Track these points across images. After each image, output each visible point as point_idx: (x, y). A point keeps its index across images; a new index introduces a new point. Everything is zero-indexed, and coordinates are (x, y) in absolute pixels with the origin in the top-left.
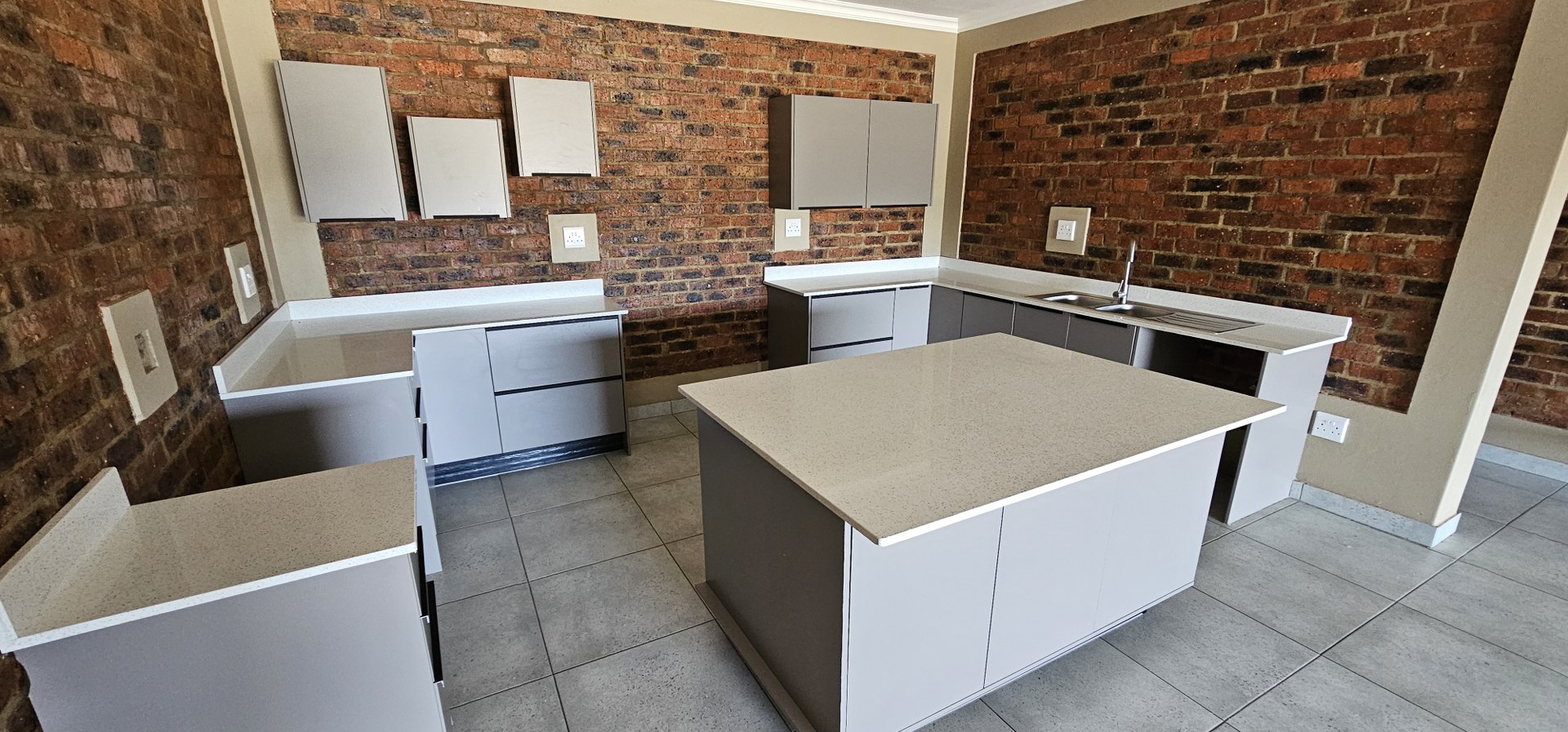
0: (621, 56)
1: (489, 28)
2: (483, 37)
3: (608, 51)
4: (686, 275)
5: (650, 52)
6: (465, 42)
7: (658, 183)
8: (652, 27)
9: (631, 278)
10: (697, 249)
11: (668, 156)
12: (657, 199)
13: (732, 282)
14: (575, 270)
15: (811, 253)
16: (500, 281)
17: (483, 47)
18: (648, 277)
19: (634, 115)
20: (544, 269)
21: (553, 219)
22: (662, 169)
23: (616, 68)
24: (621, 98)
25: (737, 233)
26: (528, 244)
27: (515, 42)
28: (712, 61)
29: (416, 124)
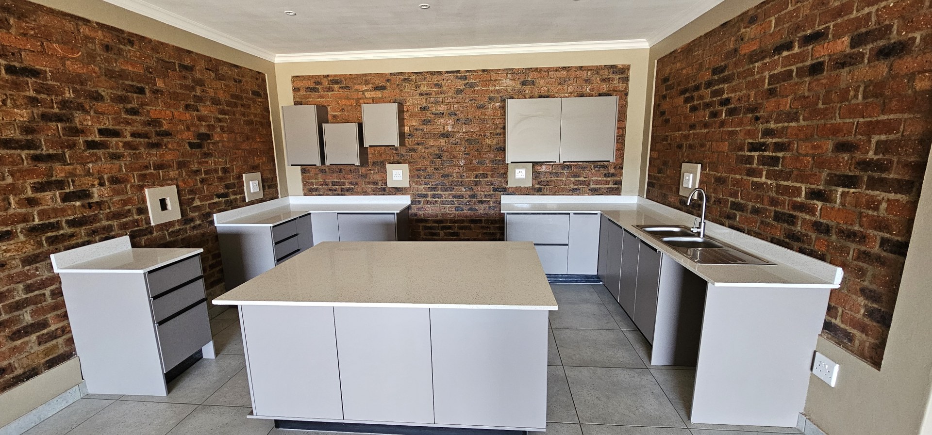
0: (424, 89)
1: (367, 83)
2: (364, 88)
3: (418, 87)
4: (454, 197)
5: (437, 85)
6: (357, 90)
7: (440, 149)
8: (439, 73)
9: (425, 196)
10: (461, 184)
11: (446, 135)
12: (440, 157)
13: (482, 202)
14: (397, 191)
15: (533, 188)
16: (365, 193)
17: (363, 92)
18: (434, 196)
19: (429, 116)
20: (384, 190)
21: (388, 166)
22: (443, 142)
23: (421, 95)
24: (423, 109)
25: (485, 176)
26: (377, 177)
27: (377, 88)
28: (472, 86)
29: (326, 126)
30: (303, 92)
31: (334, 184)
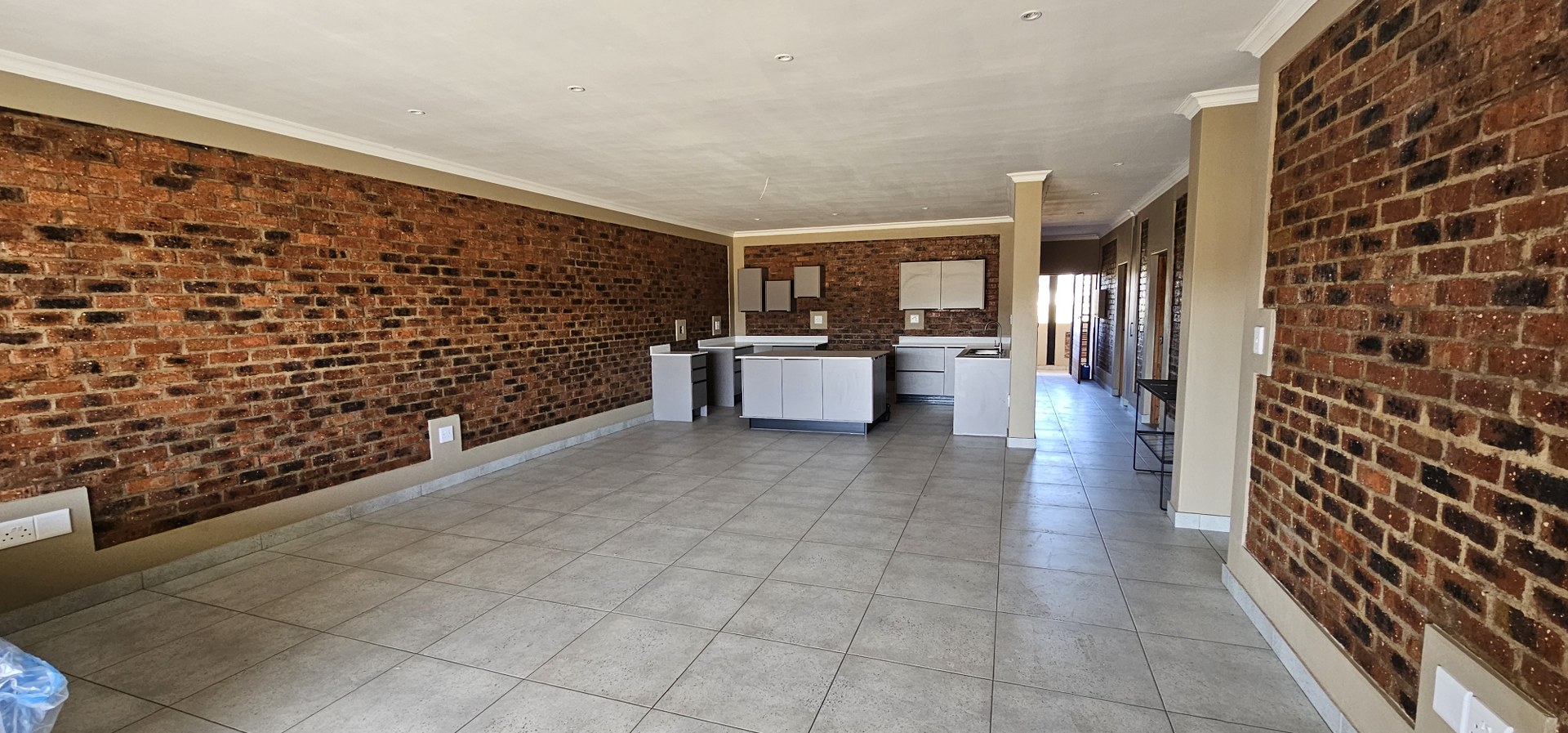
0: (841, 254)
1: (798, 251)
2: (797, 254)
3: (836, 253)
4: (862, 337)
5: (851, 252)
6: (791, 256)
7: (852, 300)
8: (853, 243)
9: (839, 337)
10: (868, 327)
11: (857, 289)
12: (851, 306)
13: (884, 342)
14: (818, 332)
15: (925, 330)
16: (793, 334)
17: (796, 257)
18: (846, 337)
19: (844, 274)
20: (808, 331)
21: (811, 313)
22: (854, 294)
23: (838, 259)
24: (840, 269)
25: (886, 321)
26: (803, 322)
27: (805, 254)
28: (877, 252)
29: (768, 283)
30: (751, 258)
31: (769, 326)
